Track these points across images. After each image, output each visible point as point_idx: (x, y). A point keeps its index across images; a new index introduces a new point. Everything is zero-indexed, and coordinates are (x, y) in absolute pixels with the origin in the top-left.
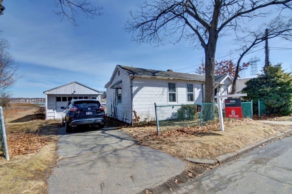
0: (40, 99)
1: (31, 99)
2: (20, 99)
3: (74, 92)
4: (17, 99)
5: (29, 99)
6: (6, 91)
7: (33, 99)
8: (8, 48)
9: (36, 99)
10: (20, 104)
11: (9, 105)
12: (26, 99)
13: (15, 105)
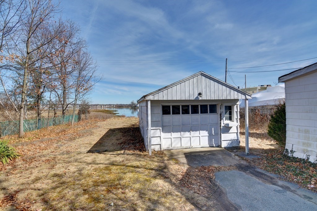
0: (112, 106)
1: (106, 105)
2: (97, 105)
3: (200, 94)
4: (95, 105)
5: (104, 105)
6: (85, 97)
7: (107, 105)
8: (86, 47)
9: (109, 105)
10: (97, 110)
11: (89, 112)
12: (101, 105)
13: (94, 111)
